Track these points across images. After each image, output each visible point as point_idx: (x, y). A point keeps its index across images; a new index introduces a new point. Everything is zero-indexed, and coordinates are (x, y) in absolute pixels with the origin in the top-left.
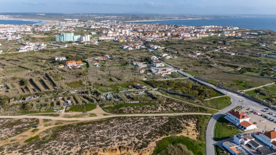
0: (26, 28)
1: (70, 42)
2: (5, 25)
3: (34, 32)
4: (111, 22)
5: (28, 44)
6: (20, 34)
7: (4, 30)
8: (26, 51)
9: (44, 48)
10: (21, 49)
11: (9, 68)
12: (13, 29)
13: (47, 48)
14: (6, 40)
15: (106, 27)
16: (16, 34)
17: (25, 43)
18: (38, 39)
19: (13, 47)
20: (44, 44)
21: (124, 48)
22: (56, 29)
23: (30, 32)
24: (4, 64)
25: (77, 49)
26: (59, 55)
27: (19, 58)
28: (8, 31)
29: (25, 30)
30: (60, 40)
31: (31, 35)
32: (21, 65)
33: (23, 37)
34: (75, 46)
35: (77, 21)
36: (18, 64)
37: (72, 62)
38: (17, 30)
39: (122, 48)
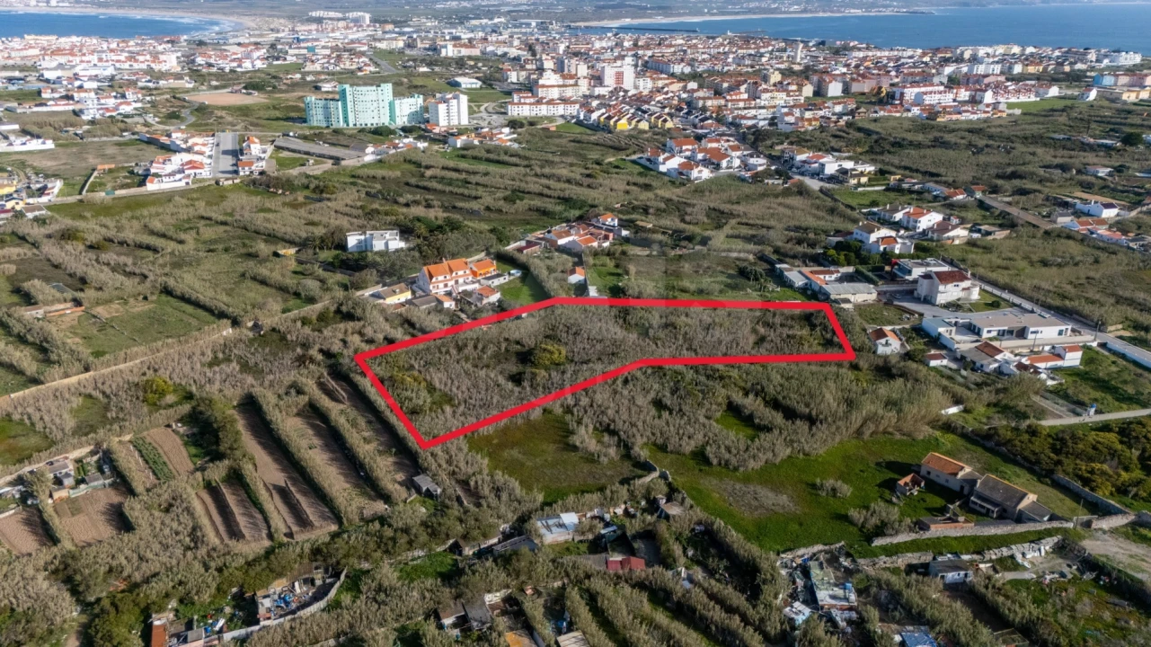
0: (155, 56)
1: (380, 133)
2: (63, 40)
3: (196, 75)
4: (515, 27)
5: (184, 146)
6: (132, 83)
7: (61, 66)
8: (182, 184)
9: (262, 165)
10: (153, 171)
11: (108, 301)
12: (100, 60)
13: (282, 164)
14: (74, 118)
15: (506, 50)
16: (113, 85)
17: (169, 136)
18: (223, 113)
19: (113, 158)
20: (262, 142)
21: (663, 168)
22: (288, 58)
23: (178, 76)
24: (80, 269)
25: (429, 173)
26: (355, 212)
27: (152, 233)
28: (77, 70)
29: (153, 65)
30: (328, 117)
31: (187, 91)
32: (171, 283)
33: (154, 104)
34: (415, 157)
35: (368, 22)
36: (155, 270)
37: (451, 271)
38: (118, 65)
39: (649, 168)
